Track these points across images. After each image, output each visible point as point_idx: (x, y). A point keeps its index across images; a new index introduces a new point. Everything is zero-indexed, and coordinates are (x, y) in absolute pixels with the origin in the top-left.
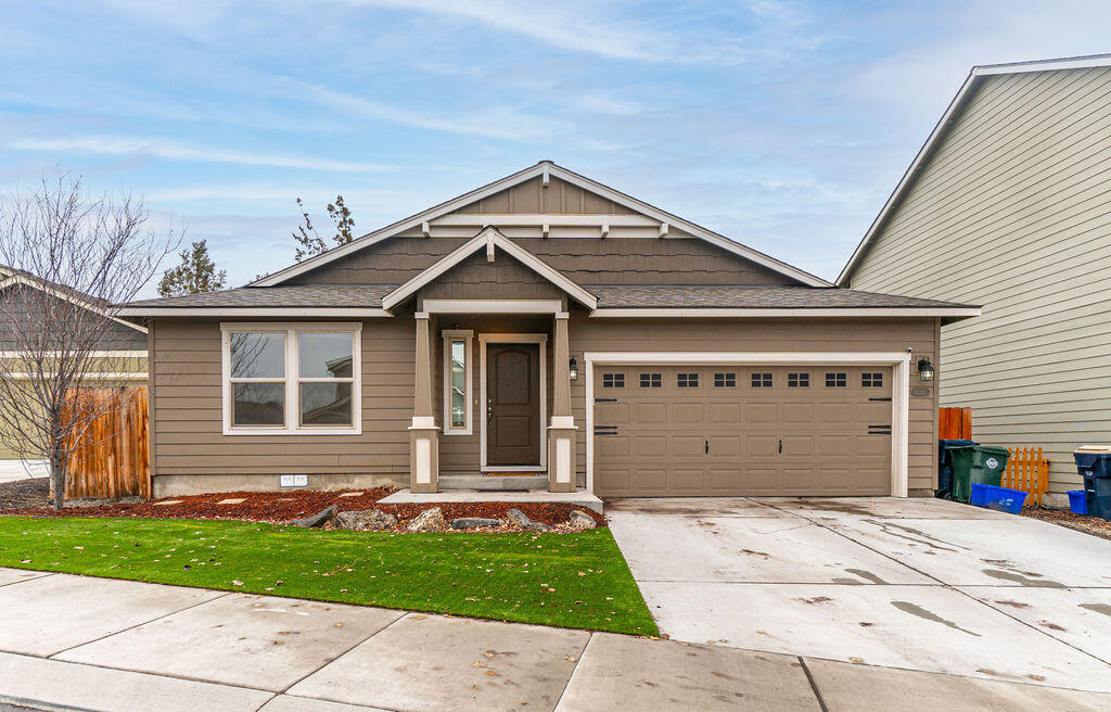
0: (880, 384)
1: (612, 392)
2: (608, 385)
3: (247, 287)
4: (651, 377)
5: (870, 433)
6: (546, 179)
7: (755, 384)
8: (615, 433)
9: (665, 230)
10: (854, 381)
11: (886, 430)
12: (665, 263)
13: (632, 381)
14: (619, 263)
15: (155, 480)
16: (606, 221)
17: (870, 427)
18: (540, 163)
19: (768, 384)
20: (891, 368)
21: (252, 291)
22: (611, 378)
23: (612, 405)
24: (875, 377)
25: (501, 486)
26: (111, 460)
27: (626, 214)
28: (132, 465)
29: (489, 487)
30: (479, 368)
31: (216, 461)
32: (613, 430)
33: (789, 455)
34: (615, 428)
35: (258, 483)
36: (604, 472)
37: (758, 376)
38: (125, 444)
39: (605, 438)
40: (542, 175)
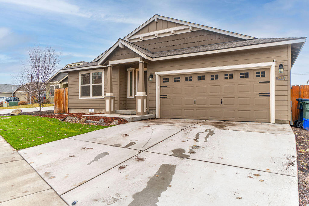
0: (264, 76)
1: (166, 84)
2: (164, 82)
3: (91, 62)
4: (177, 78)
5: (260, 96)
6: (156, 20)
7: (212, 79)
8: (166, 97)
9: (191, 28)
10: (252, 75)
11: (268, 95)
12: (193, 40)
13: (171, 80)
14: (179, 42)
15: (69, 109)
16: (172, 29)
17: (260, 94)
18: (154, 15)
19: (217, 79)
20: (269, 69)
21: (92, 63)
22: (165, 79)
23: (165, 88)
24: (261, 73)
25: (131, 113)
26: (63, 104)
27: (180, 26)
28: (66, 106)
29: (128, 113)
30: (136, 79)
31: (79, 105)
32: (165, 96)
33: (225, 105)
34: (166, 95)
35: (85, 111)
36: (163, 110)
37: (213, 76)
38: (65, 101)
39: (164, 99)
40: (154, 20)
